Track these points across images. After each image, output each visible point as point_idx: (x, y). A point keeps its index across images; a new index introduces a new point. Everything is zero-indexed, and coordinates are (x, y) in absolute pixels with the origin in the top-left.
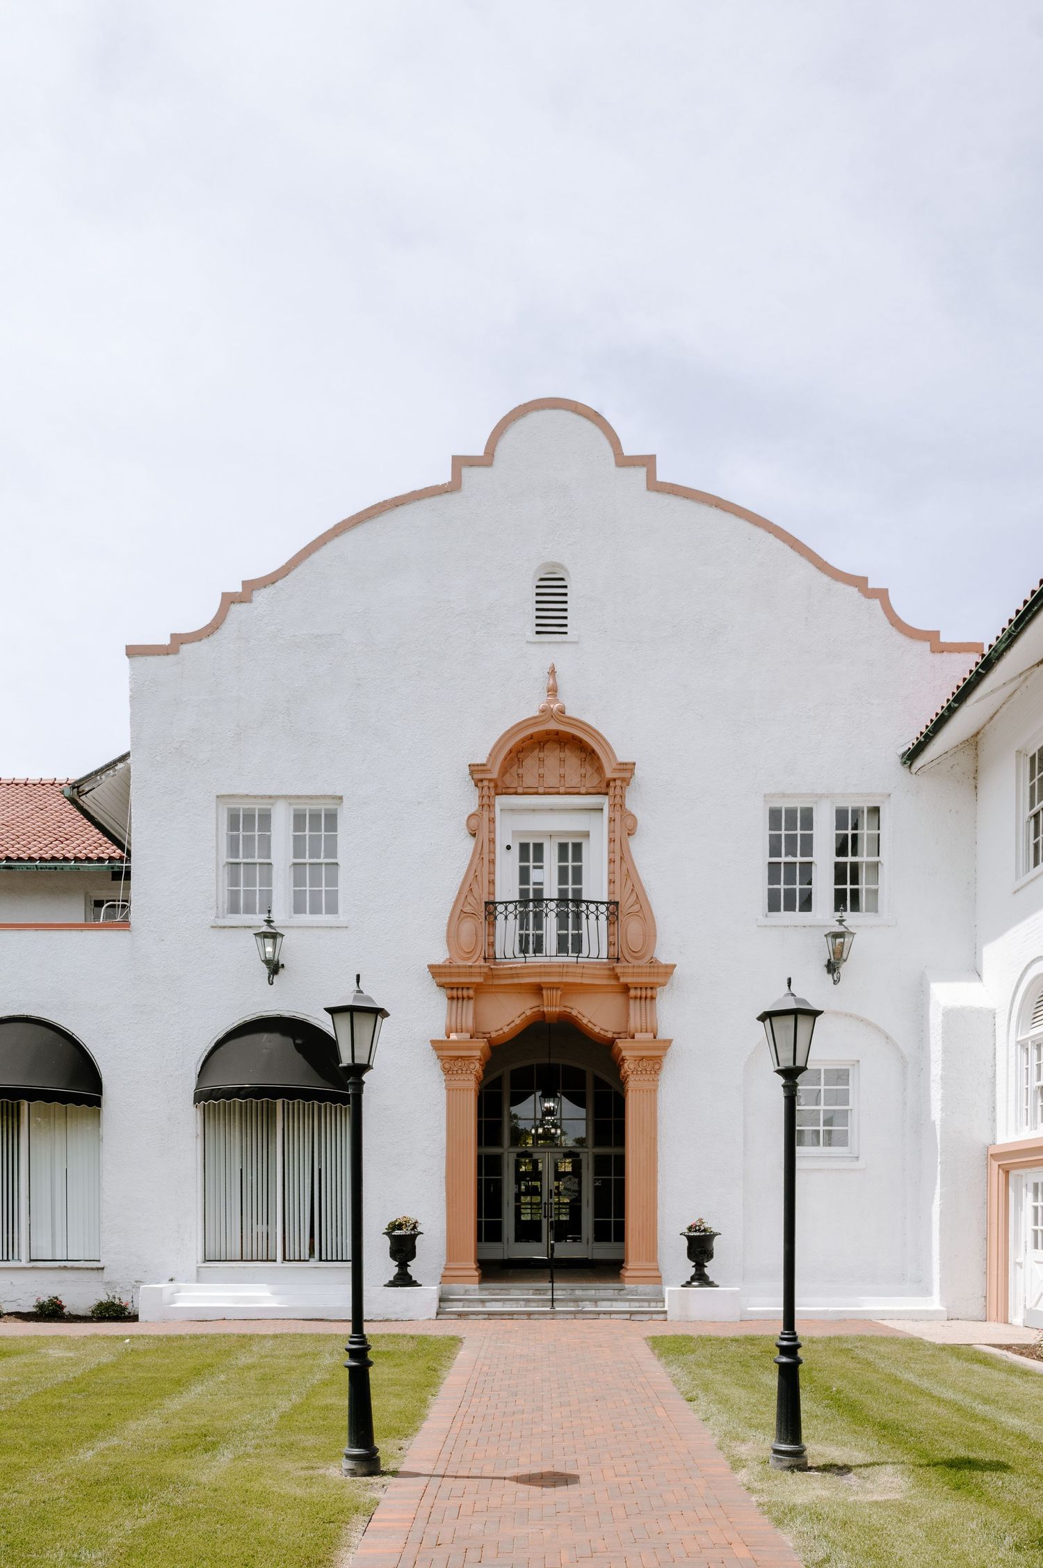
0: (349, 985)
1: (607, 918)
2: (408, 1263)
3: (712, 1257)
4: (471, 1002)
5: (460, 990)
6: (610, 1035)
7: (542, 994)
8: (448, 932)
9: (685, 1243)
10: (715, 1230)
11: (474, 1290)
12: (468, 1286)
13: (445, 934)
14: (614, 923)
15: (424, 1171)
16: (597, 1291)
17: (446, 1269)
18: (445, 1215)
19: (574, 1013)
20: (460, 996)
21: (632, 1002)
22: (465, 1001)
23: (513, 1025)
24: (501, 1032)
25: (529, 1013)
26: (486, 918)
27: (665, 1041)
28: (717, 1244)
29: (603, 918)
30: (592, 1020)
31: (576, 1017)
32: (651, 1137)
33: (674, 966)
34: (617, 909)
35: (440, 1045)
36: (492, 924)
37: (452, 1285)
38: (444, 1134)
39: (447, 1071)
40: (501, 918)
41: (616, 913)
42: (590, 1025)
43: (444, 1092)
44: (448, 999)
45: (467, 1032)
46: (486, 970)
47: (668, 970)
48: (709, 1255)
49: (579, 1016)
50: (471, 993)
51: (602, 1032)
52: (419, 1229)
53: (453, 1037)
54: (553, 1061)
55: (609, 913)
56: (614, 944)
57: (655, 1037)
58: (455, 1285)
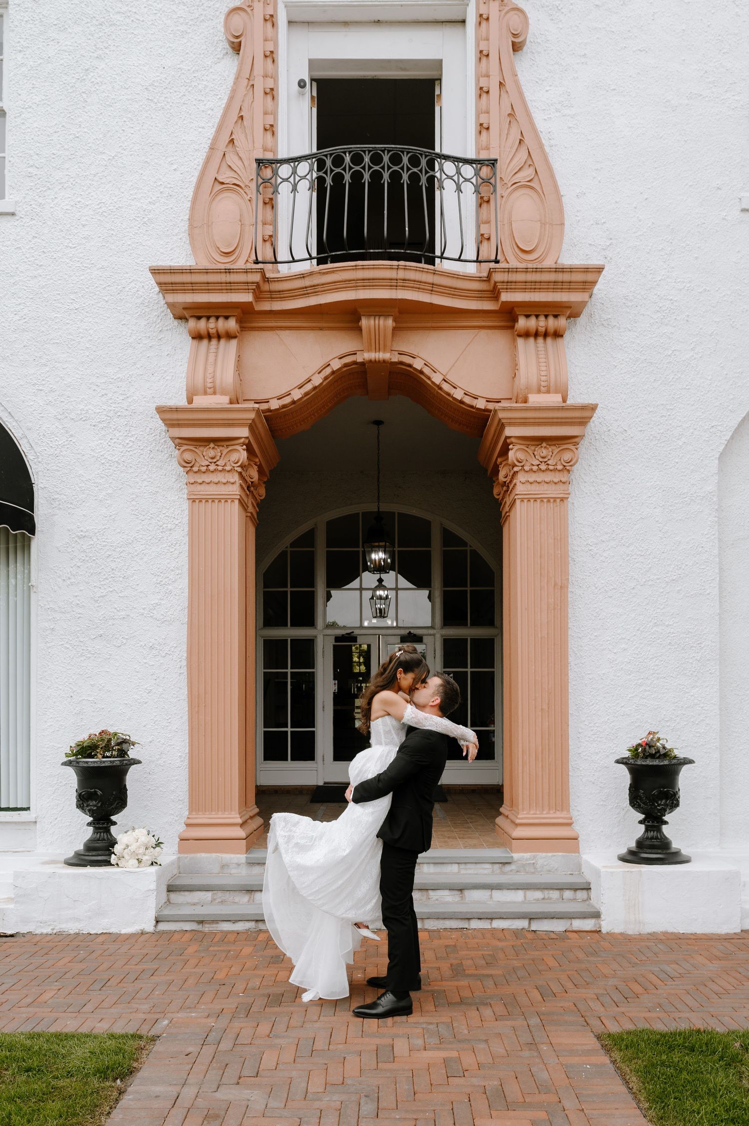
0: (17, 317)
1: (477, 191)
2: (113, 818)
3: (677, 805)
4: (234, 342)
5: (212, 320)
6: (481, 404)
7: (360, 329)
8: (191, 219)
9: (624, 777)
10: (680, 753)
11: (238, 865)
12: (227, 857)
13: (185, 226)
14: (488, 202)
15: (152, 648)
16: (462, 866)
17: (188, 825)
18: (186, 727)
19: (418, 364)
20: (212, 331)
21: (520, 341)
22: (223, 341)
23: (309, 387)
24: (287, 400)
25: (336, 365)
26: (258, 191)
27: (583, 408)
28: (685, 780)
29: (468, 188)
30: (449, 377)
31: (421, 372)
32: (555, 584)
33: (599, 270)
34: (494, 174)
35: (175, 416)
36: (271, 203)
37: (198, 855)
38: (184, 582)
39: (188, 466)
40: (285, 189)
41: (492, 181)
42: (446, 387)
43: (186, 505)
44: (193, 338)
45: (223, 393)
46: (257, 278)
47: (590, 277)
48: (672, 801)
49: (427, 370)
50: (232, 324)
51: (467, 400)
52: (132, 754)
53: (201, 401)
54: (384, 507)
55: (480, 181)
56: (489, 239)
57: (564, 401)
58: (203, 855)
